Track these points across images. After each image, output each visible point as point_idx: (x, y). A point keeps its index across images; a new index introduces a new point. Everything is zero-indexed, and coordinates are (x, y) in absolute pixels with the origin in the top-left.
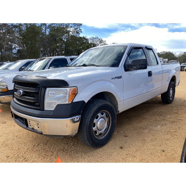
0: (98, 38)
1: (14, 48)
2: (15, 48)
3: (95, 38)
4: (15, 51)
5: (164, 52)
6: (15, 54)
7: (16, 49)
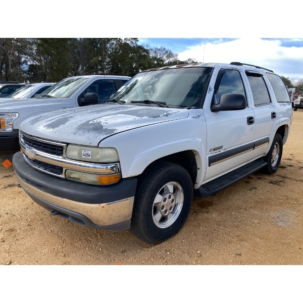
0: (164, 49)
1: (23, 63)
2: (25, 62)
3: (159, 50)
4: (25, 67)
6: (25, 72)
7: (27, 64)
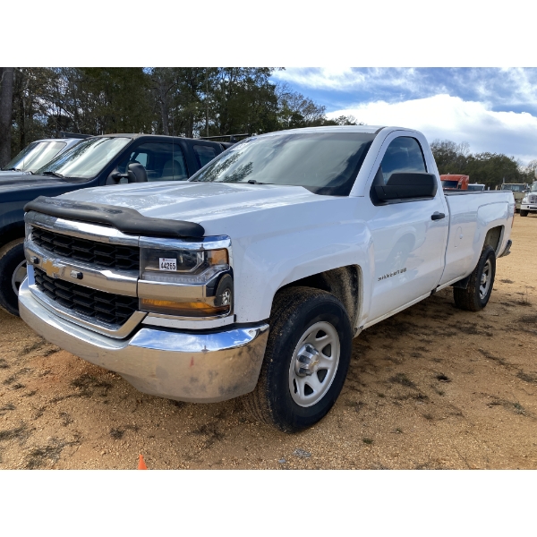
5: (487, 154)
